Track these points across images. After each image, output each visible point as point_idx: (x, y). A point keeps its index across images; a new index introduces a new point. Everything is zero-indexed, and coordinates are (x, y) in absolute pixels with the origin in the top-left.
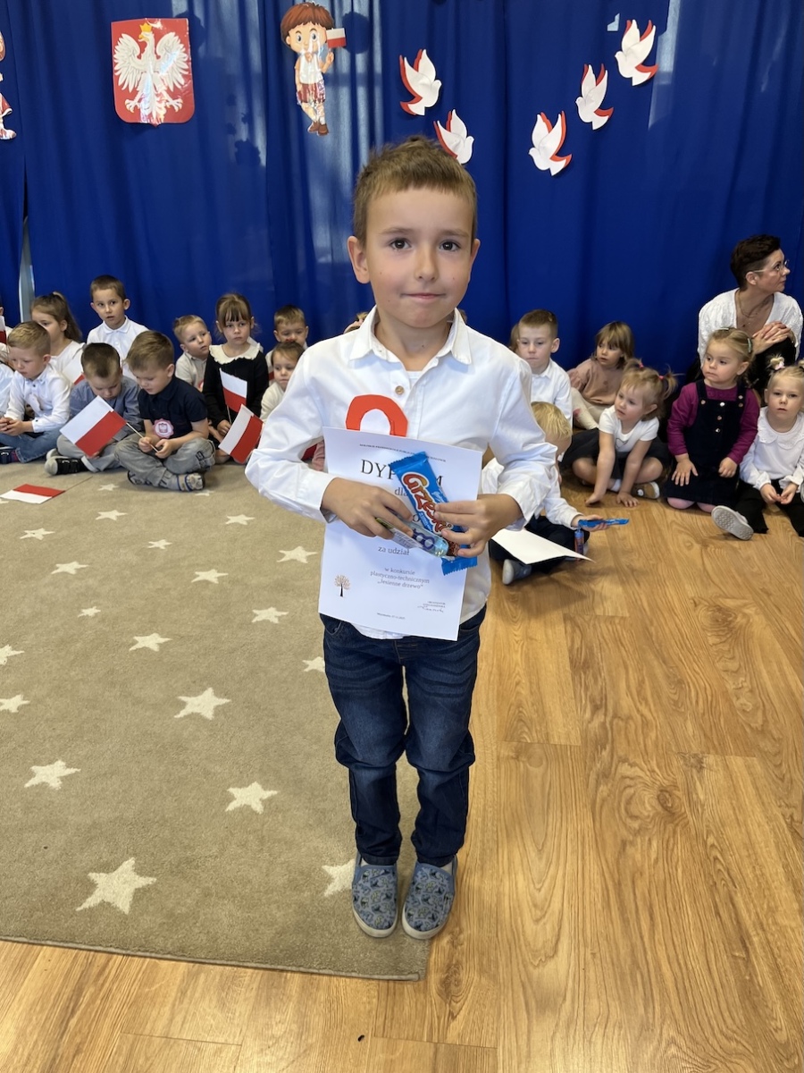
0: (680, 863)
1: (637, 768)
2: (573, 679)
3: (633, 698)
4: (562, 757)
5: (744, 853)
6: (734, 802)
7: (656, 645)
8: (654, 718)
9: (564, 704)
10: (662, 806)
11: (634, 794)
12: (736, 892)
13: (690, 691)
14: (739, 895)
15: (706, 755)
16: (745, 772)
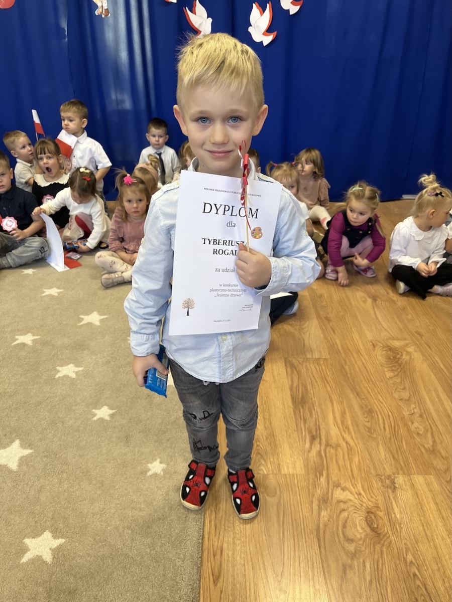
0: (389, 583)
1: (347, 492)
2: (295, 414)
3: (338, 428)
4: (291, 486)
6: (422, 518)
7: (351, 380)
9: (290, 436)
10: (370, 527)
11: (348, 517)
13: (378, 418)
15: (396, 475)
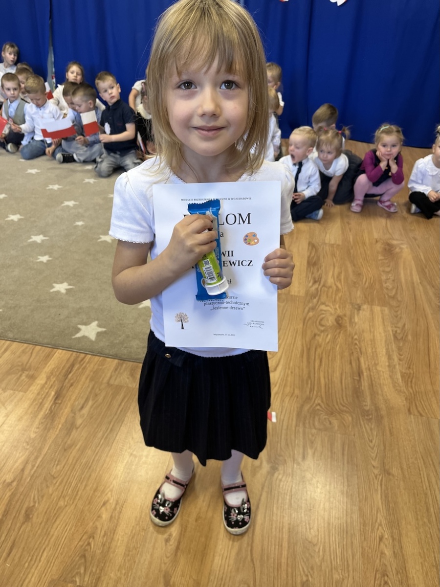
0: (339, 344)
1: (328, 307)
2: (307, 269)
6: (371, 324)
7: (352, 257)
8: (342, 288)
10: (337, 322)
11: (325, 317)
12: (361, 356)
13: (363, 278)
15: (363, 304)
16: (380, 313)
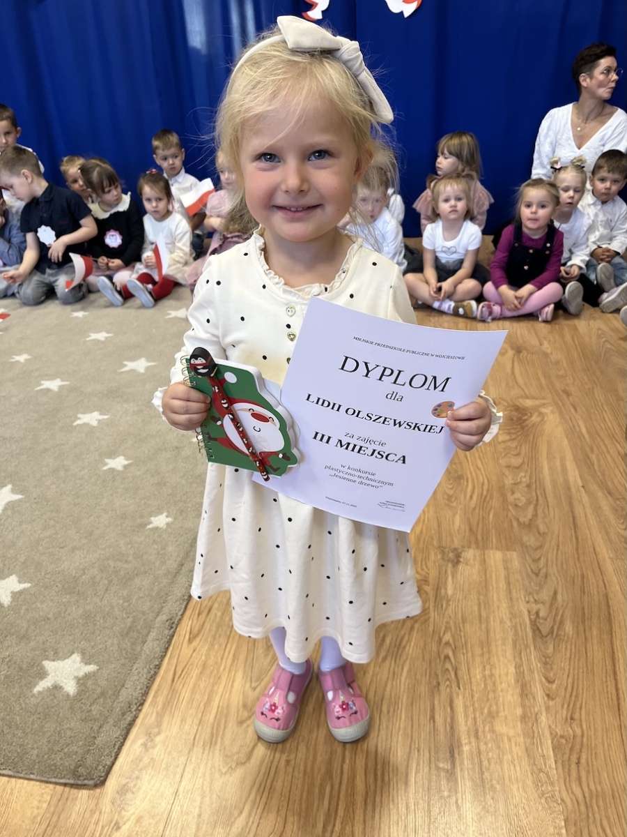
5: (478, 651)
6: (482, 597)
12: (458, 695)
13: (467, 485)
14: (461, 697)
15: (466, 549)
16: (501, 567)
